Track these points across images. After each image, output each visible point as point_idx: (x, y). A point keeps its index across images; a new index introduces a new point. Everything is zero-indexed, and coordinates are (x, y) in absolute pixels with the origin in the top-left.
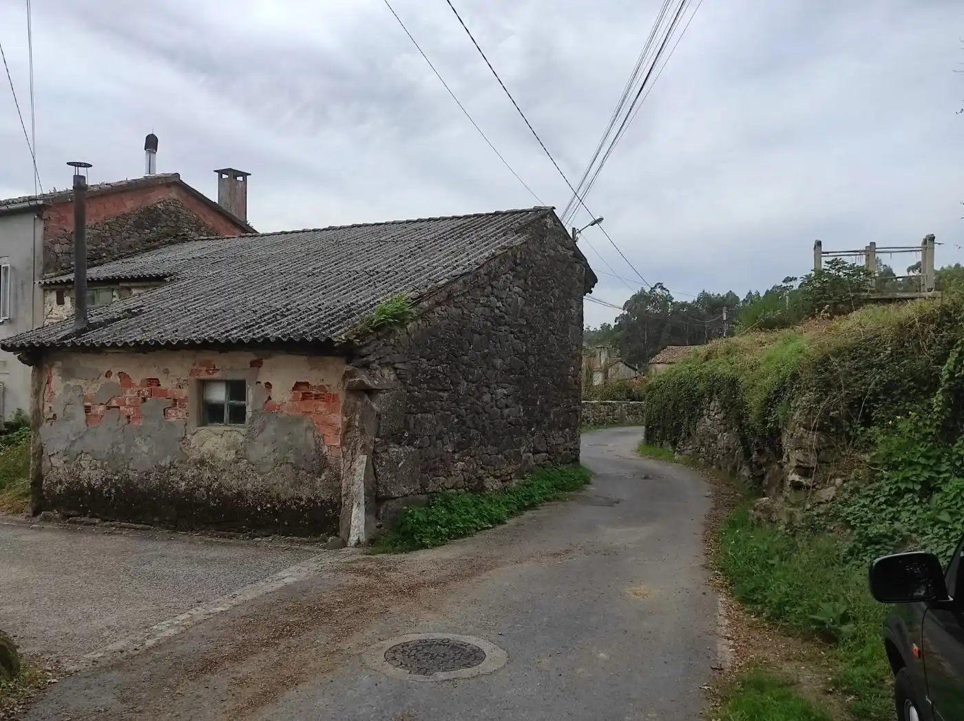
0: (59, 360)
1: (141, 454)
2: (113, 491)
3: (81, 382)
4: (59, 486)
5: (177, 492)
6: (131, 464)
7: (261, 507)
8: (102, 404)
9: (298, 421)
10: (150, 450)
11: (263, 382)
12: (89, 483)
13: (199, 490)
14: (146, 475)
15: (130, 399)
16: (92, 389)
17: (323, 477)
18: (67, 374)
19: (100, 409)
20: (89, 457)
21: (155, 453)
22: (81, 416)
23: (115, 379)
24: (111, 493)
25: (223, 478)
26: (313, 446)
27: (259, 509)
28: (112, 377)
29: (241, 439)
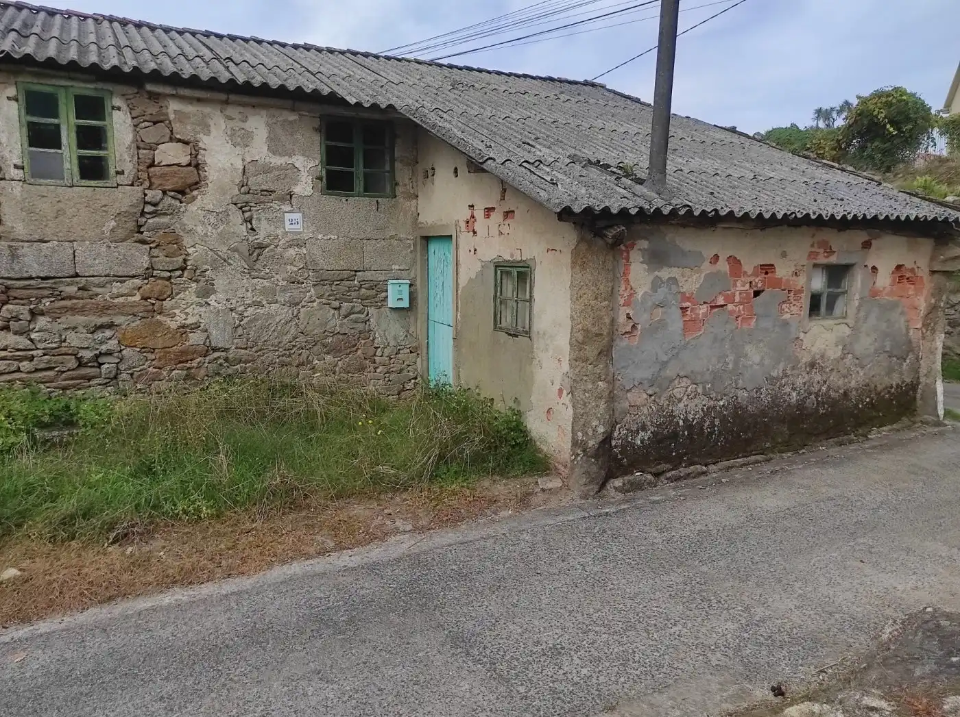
0: (646, 238)
1: (751, 366)
2: (717, 422)
3: (675, 272)
4: (641, 433)
5: (789, 405)
6: (740, 381)
7: (862, 404)
8: (705, 303)
9: (894, 306)
10: (762, 359)
11: (870, 266)
12: (685, 420)
13: (809, 398)
14: (757, 392)
15: (740, 294)
16: (691, 282)
17: (908, 361)
18: (657, 259)
19: (703, 309)
20: (685, 382)
21: (767, 362)
22: (676, 322)
23: (723, 266)
24: (715, 426)
25: (831, 378)
26: (904, 331)
27: (860, 406)
28: (718, 263)
29: (847, 331)
